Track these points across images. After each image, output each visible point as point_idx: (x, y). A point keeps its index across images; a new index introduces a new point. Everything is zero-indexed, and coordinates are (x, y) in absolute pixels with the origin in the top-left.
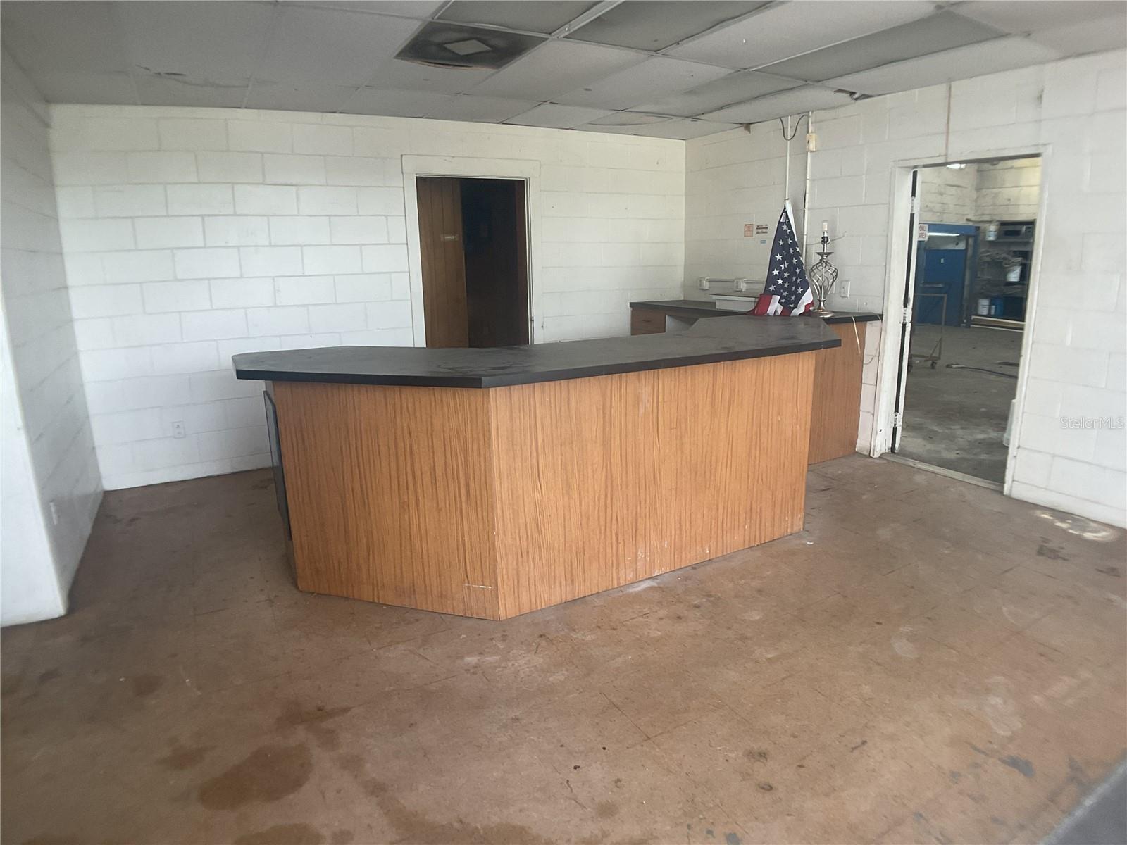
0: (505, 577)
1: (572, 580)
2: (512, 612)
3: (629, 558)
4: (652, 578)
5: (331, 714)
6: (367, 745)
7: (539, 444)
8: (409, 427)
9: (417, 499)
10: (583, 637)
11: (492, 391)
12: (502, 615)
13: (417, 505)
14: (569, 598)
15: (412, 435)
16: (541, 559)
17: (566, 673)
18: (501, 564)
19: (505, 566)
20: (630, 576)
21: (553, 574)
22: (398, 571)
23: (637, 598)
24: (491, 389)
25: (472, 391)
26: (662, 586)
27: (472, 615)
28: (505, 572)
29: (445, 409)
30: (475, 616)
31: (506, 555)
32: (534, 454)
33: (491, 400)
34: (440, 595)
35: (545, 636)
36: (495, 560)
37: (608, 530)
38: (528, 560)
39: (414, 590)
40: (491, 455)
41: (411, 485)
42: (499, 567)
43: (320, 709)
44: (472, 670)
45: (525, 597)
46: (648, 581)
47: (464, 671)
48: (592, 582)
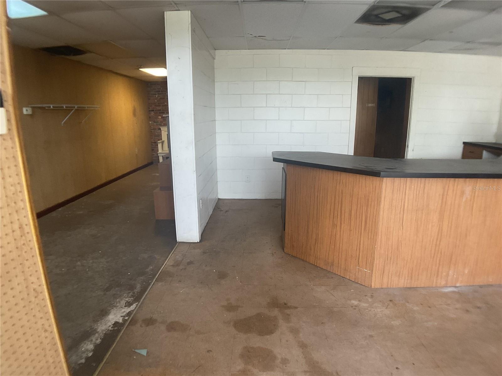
0: (377, 268)
1: (411, 278)
2: (378, 286)
3: (444, 274)
4: (456, 287)
5: (289, 308)
6: (303, 326)
7: (405, 208)
8: (342, 191)
9: (341, 223)
10: (413, 307)
11: (385, 179)
12: (372, 286)
13: (341, 226)
14: (408, 286)
15: (343, 194)
16: (397, 264)
17: (400, 322)
18: (376, 262)
19: (378, 262)
20: (443, 283)
21: (402, 272)
22: (327, 254)
23: (445, 295)
24: (384, 178)
25: (375, 178)
26: (461, 292)
27: (358, 282)
28: (377, 266)
29: (360, 185)
30: (359, 282)
31: (380, 258)
32: (402, 212)
33: (384, 183)
34: (344, 269)
35: (392, 301)
36: (374, 259)
37: (435, 256)
38: (390, 263)
39: (333, 264)
40: (380, 209)
41: (339, 217)
42: (375, 262)
43: (285, 304)
44: (355, 307)
45: (385, 280)
46: (453, 288)
47: (350, 307)
48: (422, 281)
